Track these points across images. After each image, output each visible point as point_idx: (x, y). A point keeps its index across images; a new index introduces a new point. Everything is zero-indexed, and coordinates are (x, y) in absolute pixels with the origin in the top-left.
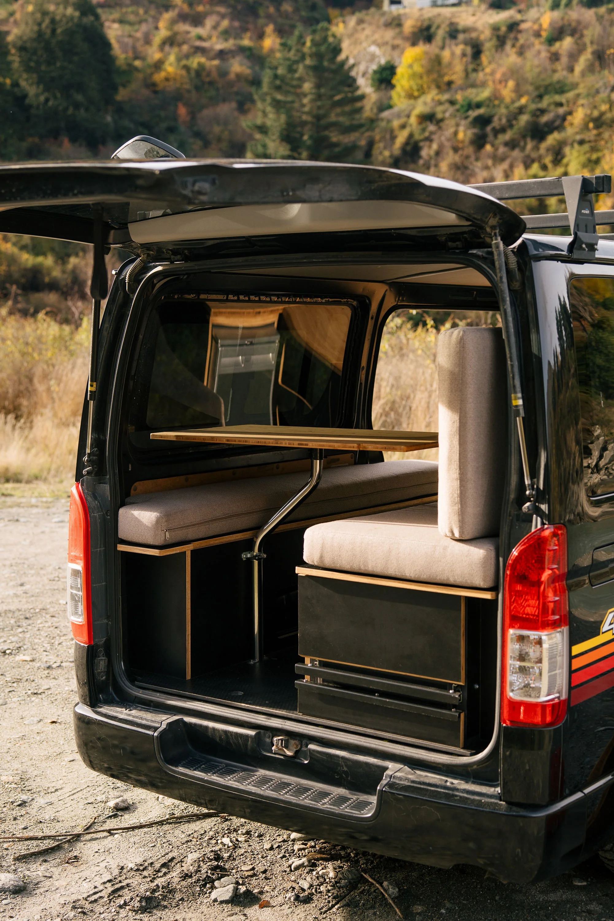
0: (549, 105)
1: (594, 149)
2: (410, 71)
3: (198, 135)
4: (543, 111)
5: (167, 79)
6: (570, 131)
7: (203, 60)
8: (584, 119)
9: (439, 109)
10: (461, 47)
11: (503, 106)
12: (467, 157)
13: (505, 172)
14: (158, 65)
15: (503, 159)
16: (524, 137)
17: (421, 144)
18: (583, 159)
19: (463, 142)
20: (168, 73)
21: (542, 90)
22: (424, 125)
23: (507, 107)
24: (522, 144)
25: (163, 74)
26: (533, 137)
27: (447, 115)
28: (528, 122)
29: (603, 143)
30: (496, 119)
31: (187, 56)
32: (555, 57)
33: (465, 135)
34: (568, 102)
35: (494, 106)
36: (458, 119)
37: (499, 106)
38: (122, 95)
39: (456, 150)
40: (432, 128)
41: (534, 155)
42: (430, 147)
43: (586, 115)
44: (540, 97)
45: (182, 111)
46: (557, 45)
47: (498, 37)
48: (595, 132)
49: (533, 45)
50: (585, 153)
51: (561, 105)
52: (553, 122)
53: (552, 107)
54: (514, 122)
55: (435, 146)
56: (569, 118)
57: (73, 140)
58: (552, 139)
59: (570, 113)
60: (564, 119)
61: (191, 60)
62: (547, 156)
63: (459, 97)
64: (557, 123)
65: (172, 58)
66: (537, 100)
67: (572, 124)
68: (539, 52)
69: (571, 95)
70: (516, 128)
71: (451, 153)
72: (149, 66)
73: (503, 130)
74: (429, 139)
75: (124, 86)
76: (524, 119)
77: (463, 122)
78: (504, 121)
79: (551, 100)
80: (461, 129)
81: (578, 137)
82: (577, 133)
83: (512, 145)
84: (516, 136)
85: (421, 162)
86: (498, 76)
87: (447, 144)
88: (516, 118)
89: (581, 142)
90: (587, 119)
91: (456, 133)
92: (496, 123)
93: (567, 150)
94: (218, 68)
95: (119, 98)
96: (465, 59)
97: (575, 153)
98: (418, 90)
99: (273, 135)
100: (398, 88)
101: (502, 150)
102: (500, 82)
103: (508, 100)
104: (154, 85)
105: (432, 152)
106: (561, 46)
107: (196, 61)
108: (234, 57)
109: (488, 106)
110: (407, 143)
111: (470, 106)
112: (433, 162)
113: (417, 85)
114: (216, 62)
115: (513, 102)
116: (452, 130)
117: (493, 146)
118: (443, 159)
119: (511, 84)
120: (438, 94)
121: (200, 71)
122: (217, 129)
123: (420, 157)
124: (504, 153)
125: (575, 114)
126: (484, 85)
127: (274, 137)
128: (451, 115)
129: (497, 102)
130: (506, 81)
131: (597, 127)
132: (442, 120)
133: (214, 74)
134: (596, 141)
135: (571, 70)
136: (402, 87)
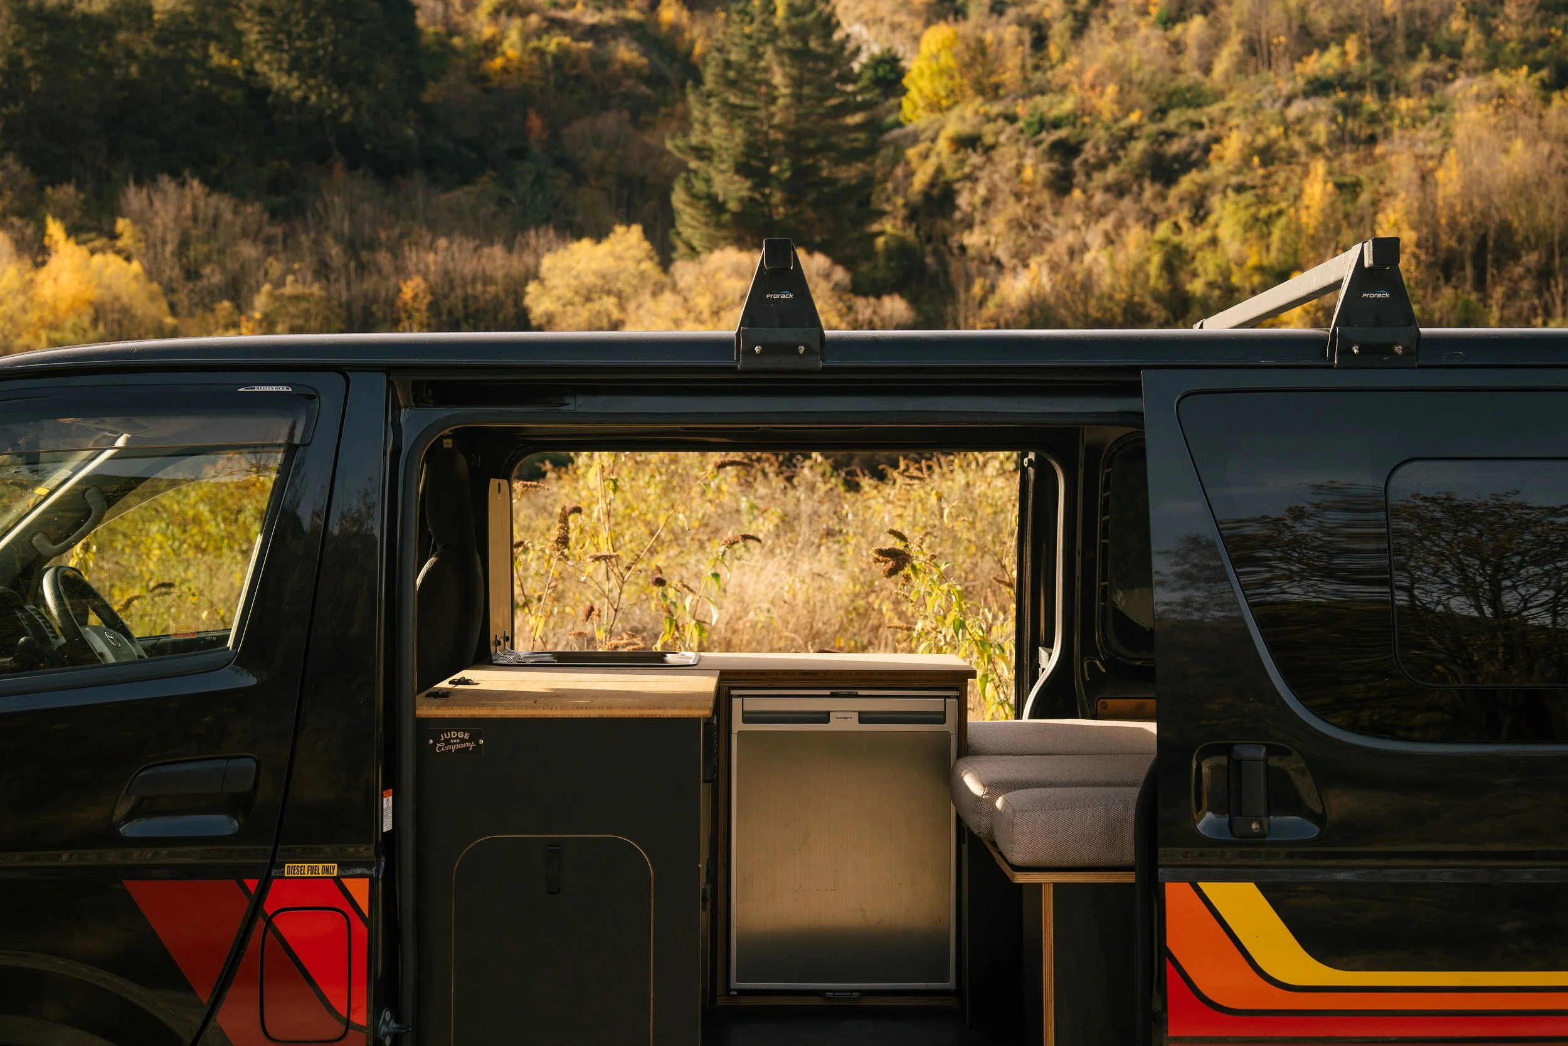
0: (1181, 124)
1: (1263, 200)
2: (935, 67)
3: (561, 162)
4: (1170, 136)
5: (505, 70)
6: (1217, 169)
7: (566, 40)
8: (1241, 150)
9: (988, 129)
10: (1014, 28)
11: (1099, 125)
12: (1039, 209)
13: (1106, 234)
14: (491, 48)
15: (1102, 214)
16: (1138, 177)
17: (957, 186)
18: (1244, 215)
19: (1031, 183)
20: (508, 60)
21: (1163, 100)
22: (961, 155)
23: (1108, 128)
24: (1135, 188)
25: (498, 62)
26: (1154, 179)
27: (1003, 138)
28: (1145, 151)
29: (1276, 190)
30: (1088, 146)
31: (539, 33)
32: (1177, 48)
33: (1035, 172)
34: (1211, 121)
35: (1084, 125)
36: (1021, 144)
37: (1093, 125)
38: (432, 93)
39: (1018, 197)
40: (975, 159)
41: (1157, 208)
42: (973, 191)
43: (1244, 143)
44: (1163, 112)
45: (535, 122)
46: (1179, 28)
47: (1075, 14)
48: (1261, 172)
49: (1136, 27)
50: (1247, 207)
51: (1200, 126)
52: (1187, 154)
53: (1185, 129)
54: (1121, 153)
55: (982, 190)
56: (1216, 147)
57: (352, 165)
58: (1187, 182)
59: (1217, 140)
60: (1207, 150)
61: (545, 38)
62: (1181, 208)
63: (1021, 109)
64: (1195, 156)
65: (514, 36)
66: (1158, 115)
67: (1221, 158)
68: (1147, 40)
69: (1215, 110)
70: (1125, 161)
71: (1012, 200)
72: (477, 48)
73: (1101, 166)
74: (972, 178)
75: (435, 79)
76: (1138, 148)
77: (1031, 151)
78: (1103, 150)
79: (1183, 118)
80: (1028, 162)
81: (1234, 180)
82: (1231, 173)
83: (1118, 190)
84: (1124, 176)
85: (958, 215)
86: (1088, 76)
87: (1005, 187)
88: (1123, 147)
89: (1240, 189)
90: (1246, 151)
91: (1019, 170)
92: (1088, 153)
93: (1215, 201)
94: (590, 53)
95: (426, 98)
96: (1020, 49)
97: (1230, 207)
98: (948, 97)
99: (723, 162)
100: (913, 93)
101: (1099, 198)
102: (1093, 87)
103: (1107, 116)
104: (484, 78)
105: (977, 200)
106: (1185, 30)
107: (553, 43)
108: (615, 37)
109: (1074, 125)
110: (932, 184)
111: (1044, 124)
112: (978, 217)
113: (946, 87)
114: (588, 45)
115: (1116, 120)
116: (1013, 163)
117: (1084, 191)
118: (997, 212)
119: (1111, 90)
120: (982, 105)
121: (562, 58)
122: (596, 155)
123: (955, 207)
124: (1104, 203)
125: (1226, 142)
126: (1063, 89)
127: (723, 167)
128: (1009, 139)
129: (1086, 119)
130: (1104, 86)
131: (1264, 164)
132: (993, 147)
133: (585, 64)
134: (1264, 186)
135: (1207, 70)
136: (920, 91)
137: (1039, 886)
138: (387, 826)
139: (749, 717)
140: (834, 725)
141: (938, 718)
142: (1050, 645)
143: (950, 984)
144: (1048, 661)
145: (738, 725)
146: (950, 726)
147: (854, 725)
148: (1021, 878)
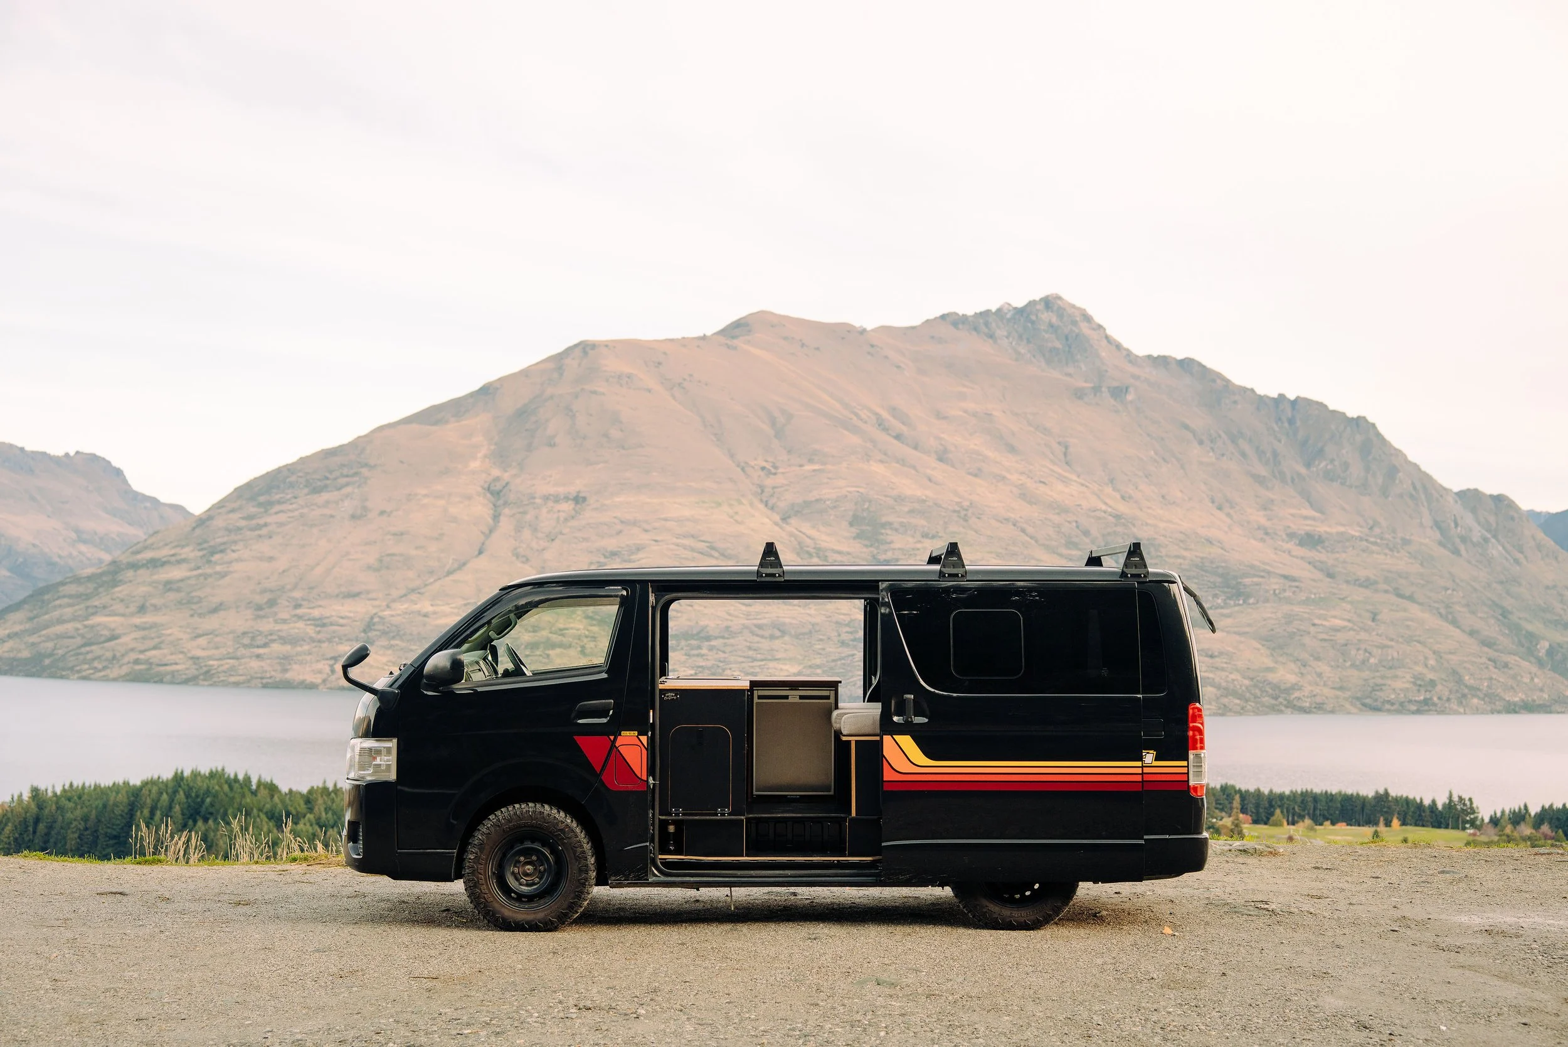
137: (849, 742)
138: (651, 722)
139: (760, 697)
140: (790, 700)
141: (828, 697)
142: (875, 676)
143: (832, 793)
144: (875, 682)
145: (756, 700)
146: (832, 700)
147: (797, 700)
148: (844, 739)
